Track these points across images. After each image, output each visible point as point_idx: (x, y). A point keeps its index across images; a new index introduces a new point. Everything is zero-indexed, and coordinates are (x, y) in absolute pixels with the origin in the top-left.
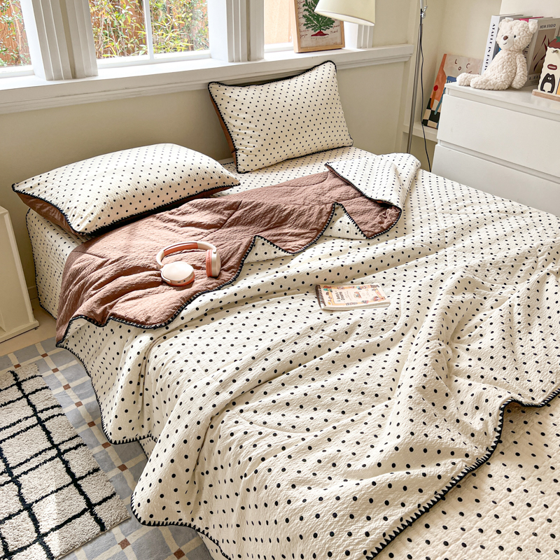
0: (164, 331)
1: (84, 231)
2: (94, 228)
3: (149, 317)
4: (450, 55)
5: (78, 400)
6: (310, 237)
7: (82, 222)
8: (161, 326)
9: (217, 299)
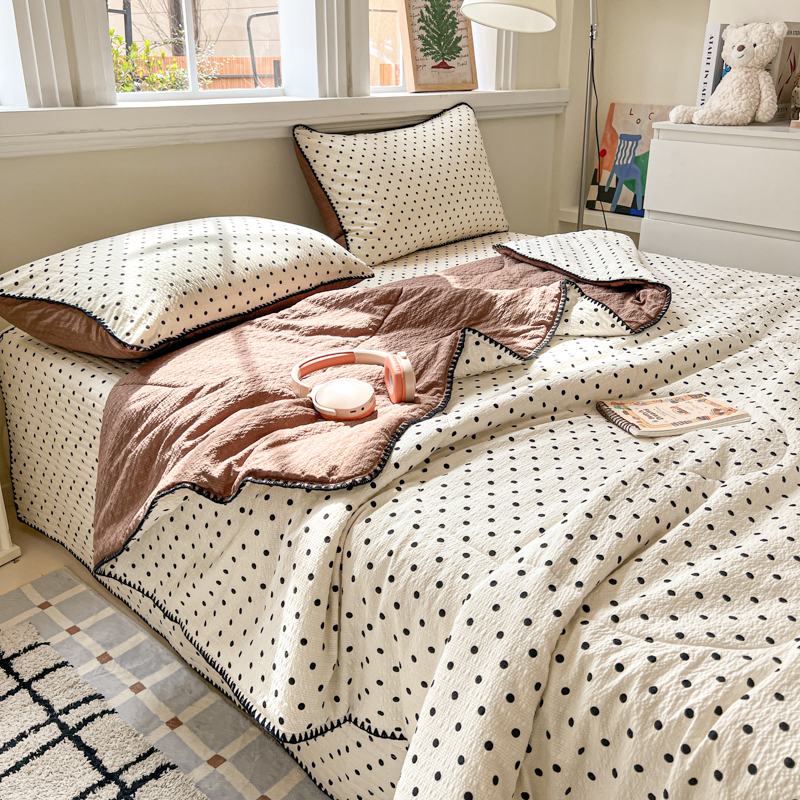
0: (368, 491)
1: (139, 344)
2: (156, 341)
3: (335, 468)
4: (620, 104)
5: (134, 681)
6: (538, 337)
7: (134, 329)
8: (364, 482)
9: (449, 428)
